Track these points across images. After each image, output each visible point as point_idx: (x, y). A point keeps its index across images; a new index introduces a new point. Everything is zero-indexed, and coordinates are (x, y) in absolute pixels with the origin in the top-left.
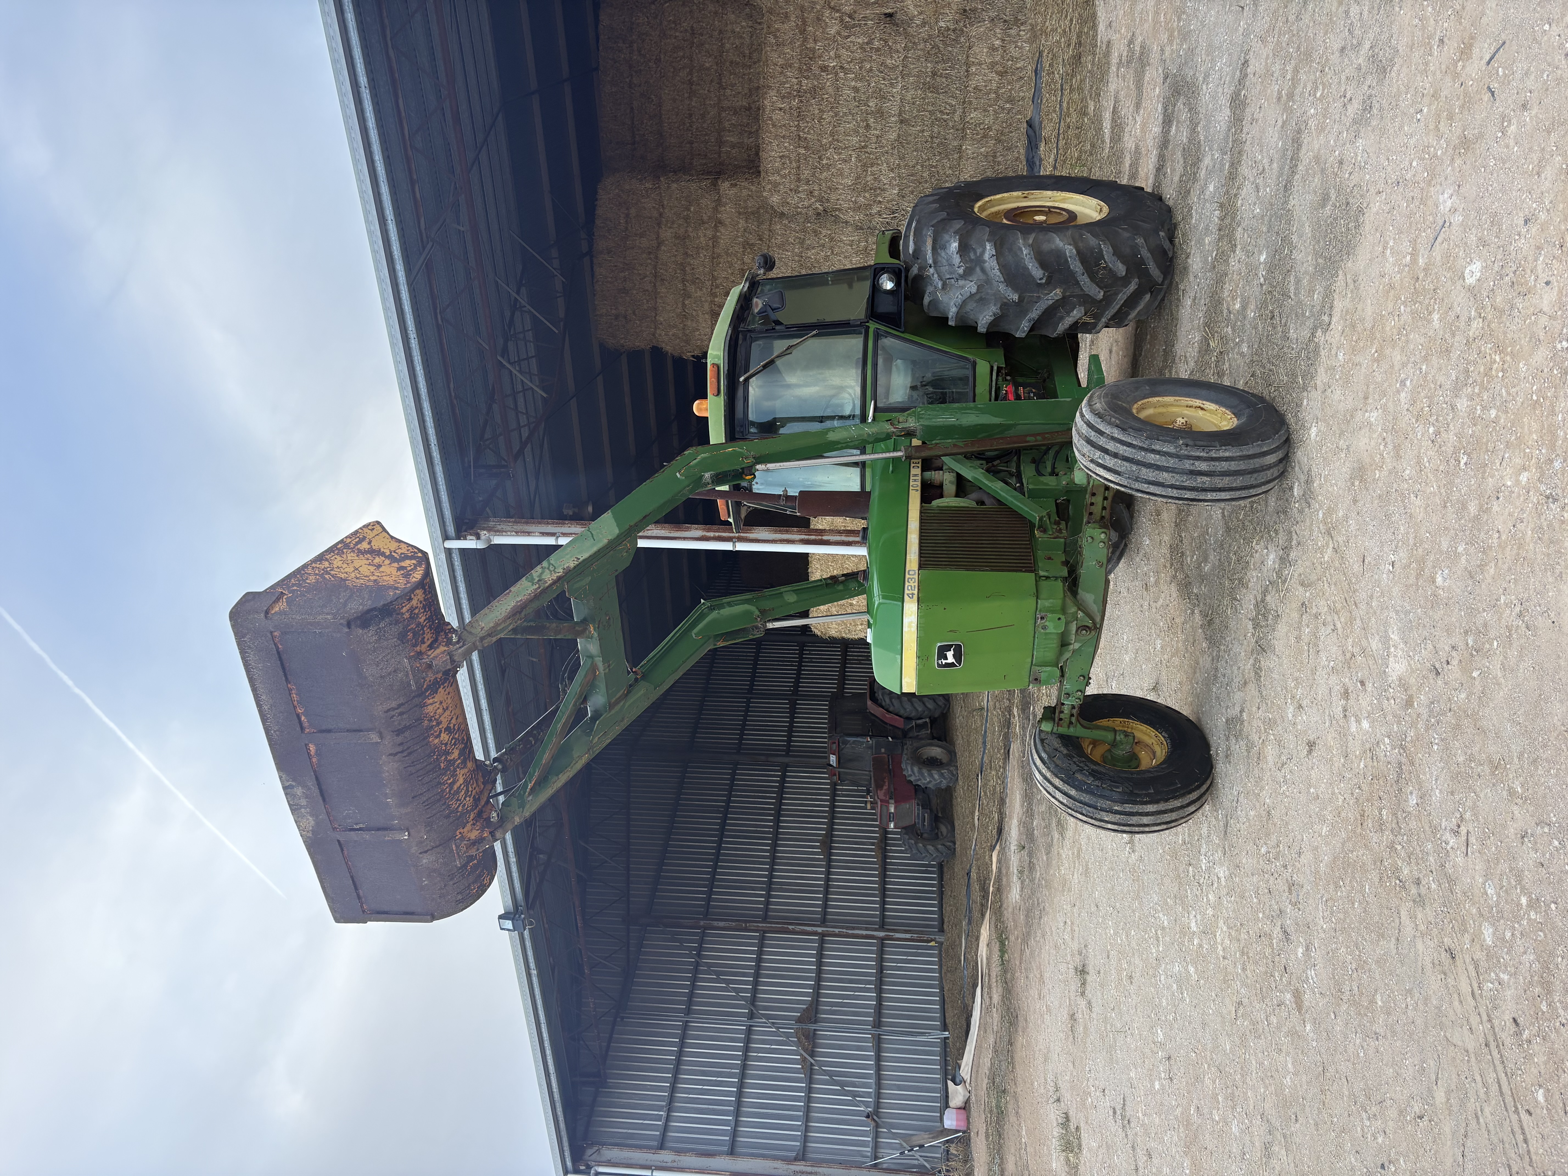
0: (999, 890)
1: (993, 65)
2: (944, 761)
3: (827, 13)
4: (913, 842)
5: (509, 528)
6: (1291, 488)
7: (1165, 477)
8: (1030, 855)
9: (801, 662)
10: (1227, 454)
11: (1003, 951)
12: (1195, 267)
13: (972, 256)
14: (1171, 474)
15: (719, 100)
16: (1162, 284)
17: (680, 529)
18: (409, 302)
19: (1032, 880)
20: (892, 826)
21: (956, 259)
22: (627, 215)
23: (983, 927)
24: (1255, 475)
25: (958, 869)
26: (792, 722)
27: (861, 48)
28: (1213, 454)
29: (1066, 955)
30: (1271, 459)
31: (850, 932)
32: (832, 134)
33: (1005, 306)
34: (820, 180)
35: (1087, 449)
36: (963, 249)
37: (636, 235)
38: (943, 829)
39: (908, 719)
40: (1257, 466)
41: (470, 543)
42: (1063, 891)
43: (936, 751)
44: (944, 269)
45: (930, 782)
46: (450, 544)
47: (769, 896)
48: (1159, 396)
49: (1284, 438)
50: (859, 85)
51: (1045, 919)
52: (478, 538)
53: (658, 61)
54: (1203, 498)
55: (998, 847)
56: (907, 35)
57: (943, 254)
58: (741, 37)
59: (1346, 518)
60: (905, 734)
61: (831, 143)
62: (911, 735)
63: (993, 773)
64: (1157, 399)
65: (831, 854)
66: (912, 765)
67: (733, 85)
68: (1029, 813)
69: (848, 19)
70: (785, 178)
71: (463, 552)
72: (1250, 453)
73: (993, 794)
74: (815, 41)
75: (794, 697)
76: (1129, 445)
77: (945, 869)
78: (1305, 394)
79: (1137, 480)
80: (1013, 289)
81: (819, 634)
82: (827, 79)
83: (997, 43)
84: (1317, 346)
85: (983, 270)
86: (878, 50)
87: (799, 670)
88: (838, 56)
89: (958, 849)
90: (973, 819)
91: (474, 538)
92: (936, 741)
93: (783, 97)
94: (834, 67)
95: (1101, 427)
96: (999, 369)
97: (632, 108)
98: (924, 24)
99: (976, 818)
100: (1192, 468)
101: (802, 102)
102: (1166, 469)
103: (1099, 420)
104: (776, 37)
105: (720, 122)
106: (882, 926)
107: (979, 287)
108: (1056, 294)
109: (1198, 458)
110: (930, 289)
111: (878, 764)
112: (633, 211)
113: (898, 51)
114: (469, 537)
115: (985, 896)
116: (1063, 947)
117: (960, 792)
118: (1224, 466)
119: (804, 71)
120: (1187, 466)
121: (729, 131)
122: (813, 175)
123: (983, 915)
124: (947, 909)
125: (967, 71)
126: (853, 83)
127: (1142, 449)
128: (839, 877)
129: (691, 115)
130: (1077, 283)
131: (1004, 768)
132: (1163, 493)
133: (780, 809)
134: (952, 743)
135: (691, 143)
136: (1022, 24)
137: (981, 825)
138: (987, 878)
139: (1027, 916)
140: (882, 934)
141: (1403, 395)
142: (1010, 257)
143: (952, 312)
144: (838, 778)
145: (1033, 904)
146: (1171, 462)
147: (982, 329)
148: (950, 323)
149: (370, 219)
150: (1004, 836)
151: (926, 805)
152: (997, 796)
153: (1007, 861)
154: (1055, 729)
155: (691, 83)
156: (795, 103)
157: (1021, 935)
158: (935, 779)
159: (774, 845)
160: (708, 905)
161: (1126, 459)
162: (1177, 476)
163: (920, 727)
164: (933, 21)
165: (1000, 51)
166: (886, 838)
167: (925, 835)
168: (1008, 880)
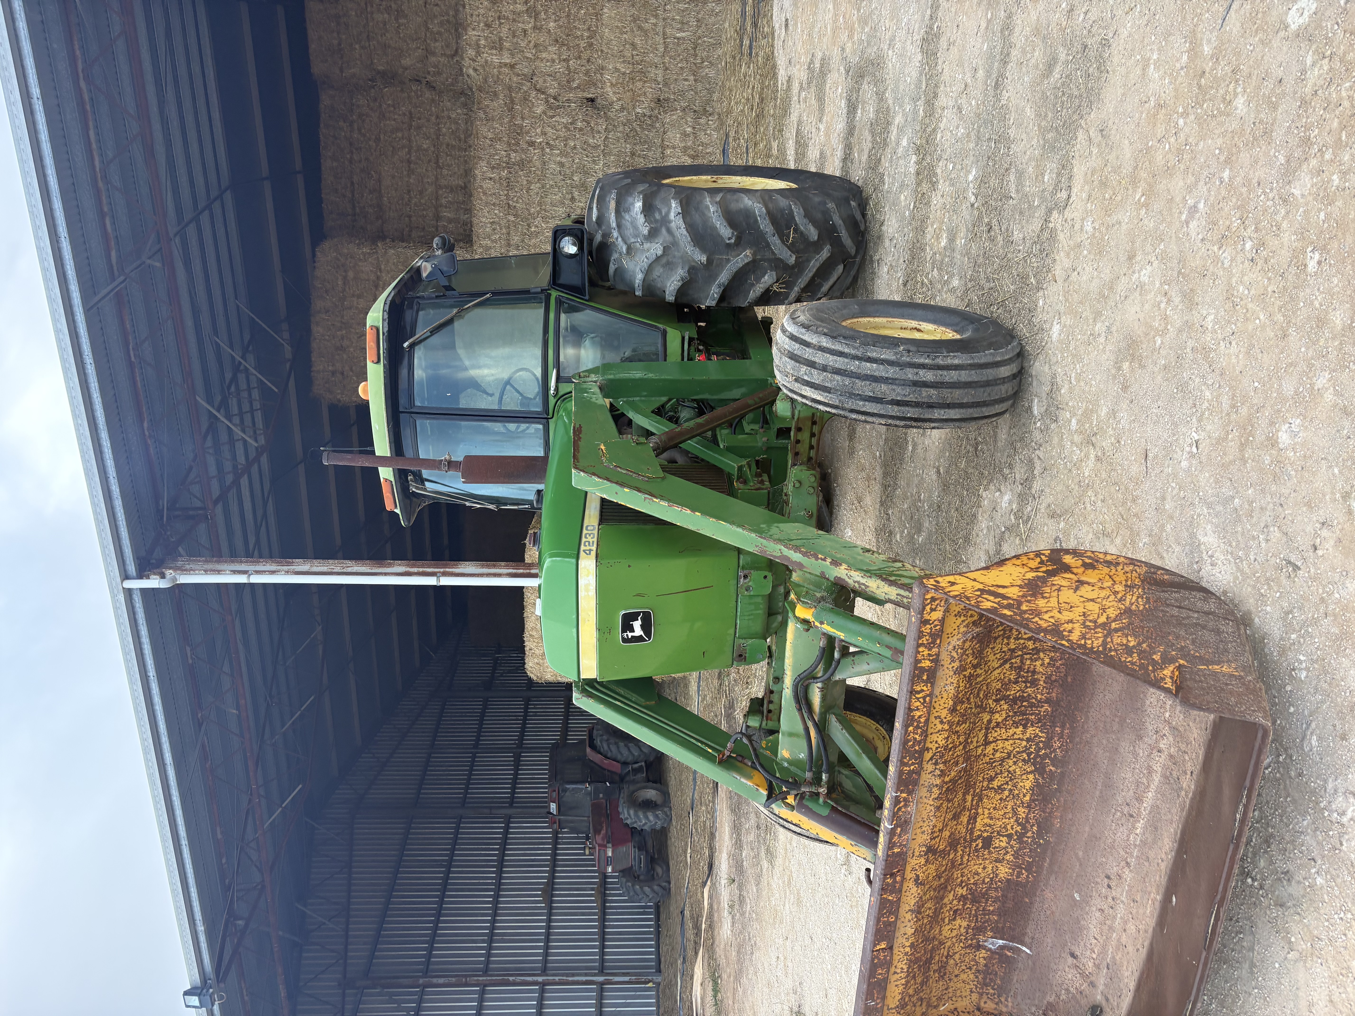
0: (711, 927)
1: (685, 149)
2: (659, 802)
3: (534, 93)
4: (630, 884)
5: (198, 567)
6: (1030, 408)
7: (883, 389)
8: (740, 888)
9: (525, 716)
10: (956, 362)
11: (716, 991)
12: (890, 230)
13: (657, 216)
14: (890, 386)
15: (437, 179)
16: (855, 257)
17: (382, 566)
18: (85, 324)
19: (743, 914)
20: (610, 869)
21: (641, 219)
22: (345, 278)
23: (697, 966)
24: (988, 389)
25: (674, 909)
26: (516, 774)
27: (565, 127)
28: (940, 361)
29: (780, 993)
30: (1005, 371)
31: (570, 979)
32: (540, 204)
33: (693, 270)
34: (529, 246)
35: (790, 365)
36: (648, 209)
37: (353, 296)
38: (659, 870)
39: (625, 764)
40: (990, 378)
41: (154, 582)
42: (775, 923)
43: (651, 794)
44: (629, 232)
45: (646, 824)
46: (129, 584)
47: (490, 948)
48: (869, 316)
49: (1018, 350)
50: (564, 160)
51: (757, 954)
52: (163, 576)
53: (378, 140)
54: (930, 416)
55: (709, 883)
56: (607, 118)
57: (627, 217)
58: (457, 123)
59: (1113, 413)
60: (622, 779)
61: (539, 213)
62: (627, 778)
63: (703, 808)
64: (868, 319)
65: (552, 902)
66: (629, 808)
67: (449, 166)
68: (738, 844)
69: (552, 101)
70: (496, 243)
71: (143, 591)
72: (983, 361)
73: (704, 830)
74: (523, 118)
75: (519, 749)
76: (841, 354)
77: (661, 909)
78: (1041, 293)
79: (852, 395)
80: (700, 249)
81: (535, 678)
82: (535, 154)
83: (689, 130)
84: (1053, 231)
85: (669, 231)
86: (581, 130)
87: (524, 724)
88: (544, 134)
89: (673, 890)
90: (686, 857)
91: (158, 577)
92: (650, 784)
93: (493, 168)
94: (540, 143)
95: (807, 337)
96: (691, 340)
97: (352, 183)
98: (623, 109)
99: (689, 855)
100: (915, 378)
101: (510, 173)
102: (885, 380)
103: (803, 330)
104: (485, 113)
105: (437, 199)
106: (602, 971)
107: (665, 249)
108: (746, 256)
109: (923, 366)
110: (615, 256)
111: (596, 808)
112: (351, 274)
113: (599, 132)
114: (152, 577)
115: (698, 934)
116: (776, 985)
117: (674, 832)
118: (953, 376)
119: (512, 146)
120: (910, 376)
121: (446, 207)
122: (523, 241)
123: (696, 953)
124: (663, 949)
125: (663, 153)
126: (559, 159)
127: (855, 358)
128: (561, 924)
129: (409, 191)
130: (768, 245)
131: (714, 802)
132: (882, 412)
133: (503, 860)
134: (667, 785)
135: (410, 217)
136: (710, 115)
137: (693, 862)
138: (700, 916)
139: (739, 952)
140: (601, 979)
141: (1193, 225)
142: (697, 216)
143: (639, 278)
144: (558, 824)
145: (744, 940)
146: (891, 372)
147: (670, 298)
148: (637, 293)
149: (40, 234)
150: (715, 871)
151: (641, 847)
152: (708, 830)
153: (718, 896)
154: (764, 723)
155: (409, 162)
156: (504, 173)
157: (733, 974)
158: (650, 821)
159: (497, 896)
160: (428, 962)
161: (837, 372)
162: (899, 389)
163: (636, 771)
164: (630, 107)
165: (692, 137)
166: (605, 883)
167: (642, 877)
168: (719, 915)
